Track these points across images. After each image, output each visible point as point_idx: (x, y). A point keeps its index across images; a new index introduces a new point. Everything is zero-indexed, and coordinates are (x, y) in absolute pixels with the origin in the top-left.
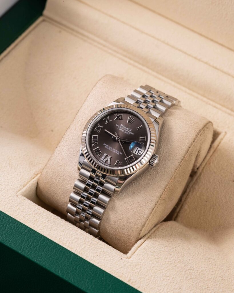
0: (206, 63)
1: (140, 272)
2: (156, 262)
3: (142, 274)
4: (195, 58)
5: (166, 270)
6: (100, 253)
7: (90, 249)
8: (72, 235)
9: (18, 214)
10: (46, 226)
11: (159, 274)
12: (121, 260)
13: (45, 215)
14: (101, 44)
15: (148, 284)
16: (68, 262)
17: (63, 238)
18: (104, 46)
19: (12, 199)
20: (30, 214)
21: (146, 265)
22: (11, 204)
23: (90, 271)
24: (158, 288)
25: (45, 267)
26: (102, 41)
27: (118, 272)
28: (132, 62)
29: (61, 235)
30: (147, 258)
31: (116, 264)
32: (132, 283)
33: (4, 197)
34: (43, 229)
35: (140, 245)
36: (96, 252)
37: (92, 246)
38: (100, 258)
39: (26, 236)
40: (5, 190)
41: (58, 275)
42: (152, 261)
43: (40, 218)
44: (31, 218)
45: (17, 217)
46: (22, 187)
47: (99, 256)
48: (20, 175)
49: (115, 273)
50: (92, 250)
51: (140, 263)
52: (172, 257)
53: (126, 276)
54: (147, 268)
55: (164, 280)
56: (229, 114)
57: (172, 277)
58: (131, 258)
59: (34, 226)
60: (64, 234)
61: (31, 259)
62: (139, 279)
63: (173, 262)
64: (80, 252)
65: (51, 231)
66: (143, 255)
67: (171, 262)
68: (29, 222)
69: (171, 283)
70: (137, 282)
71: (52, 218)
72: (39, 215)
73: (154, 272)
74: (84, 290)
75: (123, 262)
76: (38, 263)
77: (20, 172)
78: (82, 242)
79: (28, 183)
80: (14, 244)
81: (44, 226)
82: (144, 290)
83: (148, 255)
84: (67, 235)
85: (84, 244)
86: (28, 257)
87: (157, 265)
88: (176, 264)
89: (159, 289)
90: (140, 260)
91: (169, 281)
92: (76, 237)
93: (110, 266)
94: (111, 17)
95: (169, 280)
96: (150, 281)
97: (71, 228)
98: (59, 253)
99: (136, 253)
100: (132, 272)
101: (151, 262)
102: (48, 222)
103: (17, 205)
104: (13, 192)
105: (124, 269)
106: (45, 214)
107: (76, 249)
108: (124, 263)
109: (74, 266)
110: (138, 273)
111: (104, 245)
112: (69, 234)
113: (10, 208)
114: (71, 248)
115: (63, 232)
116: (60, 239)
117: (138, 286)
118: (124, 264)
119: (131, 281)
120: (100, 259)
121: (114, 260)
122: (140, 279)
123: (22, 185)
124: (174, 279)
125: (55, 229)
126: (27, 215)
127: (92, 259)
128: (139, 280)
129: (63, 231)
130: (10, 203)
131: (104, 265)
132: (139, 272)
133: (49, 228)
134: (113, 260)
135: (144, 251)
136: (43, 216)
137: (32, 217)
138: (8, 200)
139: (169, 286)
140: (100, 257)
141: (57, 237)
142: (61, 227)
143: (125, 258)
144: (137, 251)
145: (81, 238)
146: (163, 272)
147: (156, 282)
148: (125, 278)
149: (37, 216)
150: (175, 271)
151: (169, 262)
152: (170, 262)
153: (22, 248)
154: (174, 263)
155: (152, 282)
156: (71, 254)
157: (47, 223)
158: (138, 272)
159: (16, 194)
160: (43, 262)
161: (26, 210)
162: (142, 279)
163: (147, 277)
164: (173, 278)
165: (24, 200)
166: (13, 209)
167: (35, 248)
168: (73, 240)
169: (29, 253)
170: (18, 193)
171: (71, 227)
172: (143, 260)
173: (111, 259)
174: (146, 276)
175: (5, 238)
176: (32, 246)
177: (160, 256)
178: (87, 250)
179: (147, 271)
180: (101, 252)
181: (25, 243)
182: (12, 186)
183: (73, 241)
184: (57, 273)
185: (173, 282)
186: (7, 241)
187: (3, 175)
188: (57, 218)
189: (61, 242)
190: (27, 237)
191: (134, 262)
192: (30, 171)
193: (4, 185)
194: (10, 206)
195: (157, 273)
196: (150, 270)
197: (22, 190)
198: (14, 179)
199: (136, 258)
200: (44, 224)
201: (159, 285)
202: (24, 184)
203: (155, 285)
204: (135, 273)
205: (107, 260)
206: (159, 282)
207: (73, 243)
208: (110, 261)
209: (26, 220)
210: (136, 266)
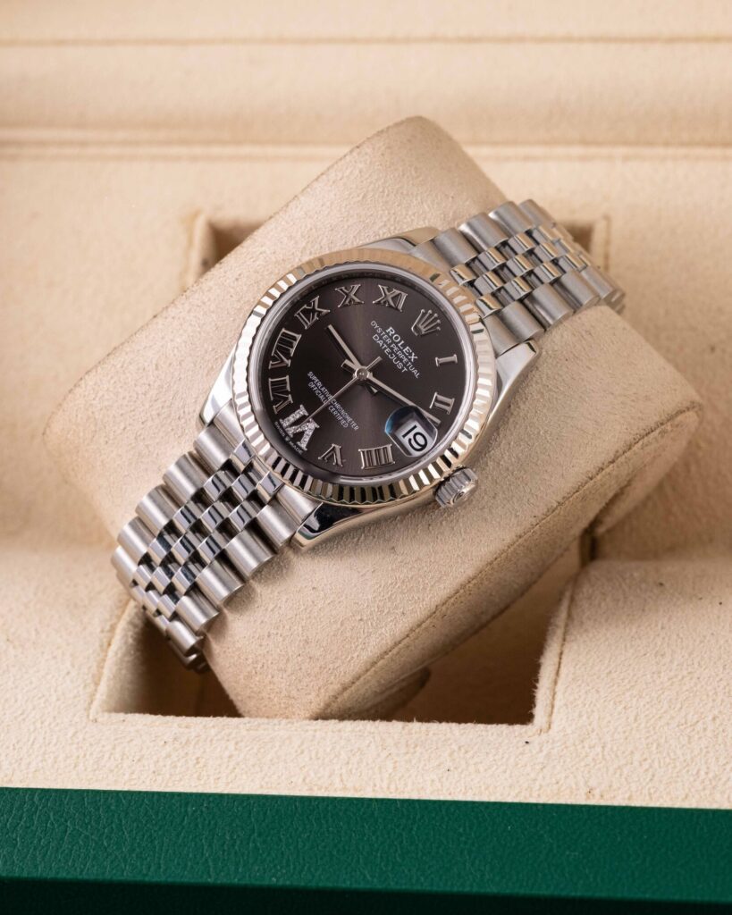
0: (433, 39)
1: (606, 753)
2: (635, 699)
3: (617, 756)
4: (391, 40)
5: (679, 706)
6: (454, 760)
7: (414, 762)
8: (333, 748)
9: (133, 773)
10: (238, 764)
11: (666, 728)
12: (527, 746)
13: (216, 735)
14: (71, 143)
15: (653, 776)
16: (374, 833)
17: (312, 775)
18: (84, 144)
19: (84, 739)
20: (169, 756)
21: (609, 722)
22: (91, 754)
23: (460, 827)
24: (688, 771)
25: (313, 884)
26: (68, 134)
27: (541, 786)
28: (198, 150)
29: (301, 769)
30: (602, 701)
31: (519, 766)
32: (602, 796)
33: (56, 745)
34: (236, 776)
35: (553, 675)
36: (437, 763)
37: (415, 752)
38: (462, 772)
39: (200, 826)
40: (46, 724)
41: (368, 886)
42: (620, 702)
43: (208, 750)
44: (179, 765)
45: (132, 783)
46: (92, 686)
47: (456, 768)
48: (63, 654)
49: (535, 794)
50: (423, 763)
51: (590, 724)
52: (671, 662)
53: (574, 786)
54: (620, 729)
55: (690, 737)
56: (583, 159)
57: (710, 718)
58: (555, 727)
59: (202, 782)
60: (307, 759)
61: (258, 883)
62: (615, 773)
63: (685, 673)
64: (388, 788)
65: (264, 773)
66: (585, 699)
67: (680, 677)
68: (181, 780)
69: (716, 736)
70: (615, 787)
71: (244, 732)
72: (197, 743)
73: (649, 732)
74: (475, 889)
75: (538, 750)
76: (288, 883)
77: (58, 648)
78: (379, 755)
79: (102, 668)
80: (179, 864)
81: (235, 768)
82: (651, 799)
83: (598, 692)
84: (318, 759)
85: (387, 757)
86: (246, 881)
87: (644, 705)
88: (696, 675)
89: (695, 772)
90: (584, 718)
91: (709, 734)
92: (351, 751)
93: (506, 779)
94: (60, 43)
95: (705, 729)
96: (653, 761)
97: (318, 733)
98: (330, 820)
99: (557, 703)
100: (583, 764)
101: (620, 708)
102: (236, 749)
103: (114, 748)
104: (75, 715)
105: (554, 767)
106: (213, 732)
107: (375, 785)
108: (541, 751)
109: (401, 835)
110: (604, 758)
111: (448, 731)
112: (325, 751)
113: (95, 767)
114: (356, 790)
115: (303, 756)
116: (304, 780)
117: (627, 796)
118: (545, 752)
119: (597, 792)
120: (463, 776)
121: (506, 756)
122: (618, 772)
123: (88, 681)
124: (718, 721)
125: (271, 760)
126: (161, 764)
127: (440, 787)
128: (617, 775)
129: (299, 751)
130: (88, 753)
131: (487, 789)
132: (603, 755)
133: (253, 766)
134: (504, 760)
135: (580, 686)
136: (211, 741)
137: (178, 760)
138: (75, 746)
139: (717, 747)
140: (460, 770)
141: (294, 779)
142: (287, 742)
143: (534, 735)
144: (559, 696)
145: (369, 746)
146: (672, 718)
147: (672, 754)
148: (572, 792)
149: (194, 747)
150: (708, 695)
151: (674, 680)
152: (676, 676)
153: (211, 864)
154: (690, 673)
155: (660, 762)
156: (369, 806)
157: (236, 753)
158: (600, 756)
159: (88, 716)
160: (300, 873)
161: (148, 748)
162: (625, 771)
163: (637, 757)
164: (714, 719)
165: (124, 721)
166: (105, 766)
167: (248, 844)
168: (348, 763)
169: (240, 870)
170: (92, 712)
171: (315, 731)
172: (593, 711)
173: (496, 757)
174: (632, 753)
175: (139, 864)
176: (238, 842)
177: (634, 675)
178: (408, 770)
179: (626, 739)
180: (455, 755)
181: (210, 846)
182: (58, 700)
183: (350, 766)
184: (362, 886)
185: (723, 731)
186: (152, 869)
187: (14, 683)
188: (259, 725)
189: (316, 788)
190: (203, 826)
191: (569, 731)
192: (85, 629)
193: (34, 709)
194: (91, 762)
195: (657, 728)
196: (632, 729)
197: (98, 696)
198: (53, 677)
199: (570, 718)
200: (229, 761)
201: (685, 761)
202: (90, 675)
203: (675, 767)
204: (592, 764)
205: (486, 770)
206: (679, 752)
207: (354, 771)
208: (495, 767)
209: (168, 776)
210: (582, 741)
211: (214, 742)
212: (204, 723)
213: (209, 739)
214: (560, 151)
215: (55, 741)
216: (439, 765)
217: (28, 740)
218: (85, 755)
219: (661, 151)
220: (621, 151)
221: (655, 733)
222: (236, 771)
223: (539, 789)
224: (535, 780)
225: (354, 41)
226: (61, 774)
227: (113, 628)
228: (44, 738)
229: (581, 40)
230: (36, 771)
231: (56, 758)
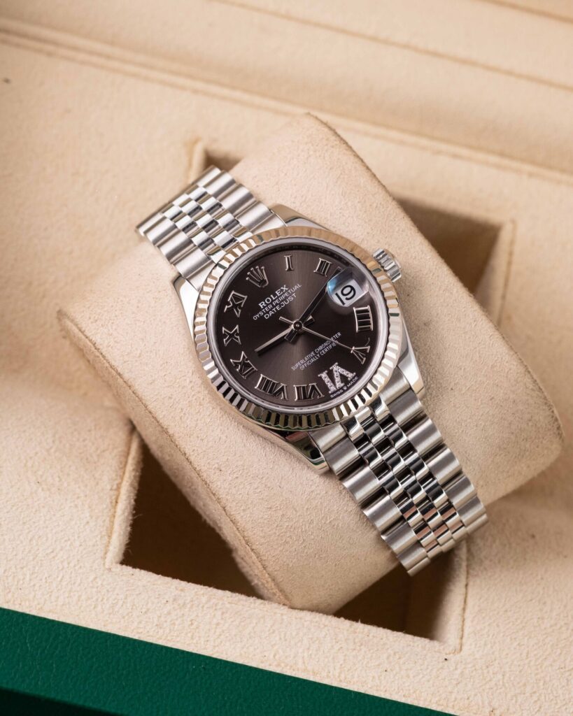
0: (406, 46)
1: (505, 681)
2: (526, 638)
3: (514, 686)
4: (374, 39)
5: (559, 651)
6: (390, 663)
7: (360, 658)
8: (298, 634)
9: (140, 622)
10: (223, 632)
11: (550, 668)
12: (446, 662)
13: (206, 603)
15: (540, 707)
17: (281, 652)
18: (108, 57)
19: (102, 585)
20: (169, 613)
21: (508, 654)
22: (108, 599)
24: (566, 709)
27: (456, 699)
28: (199, 85)
29: (272, 646)
30: (502, 635)
31: (440, 678)
33: (79, 585)
34: (221, 642)
35: (463, 603)
36: (377, 663)
37: (361, 650)
38: (396, 675)
40: (72, 565)
42: (515, 639)
43: (200, 615)
44: (177, 623)
45: (138, 630)
46: (106, 538)
47: (392, 670)
48: (83, 504)
49: (451, 705)
50: (366, 660)
51: (493, 653)
52: (551, 611)
53: (481, 704)
54: (515, 663)
56: (498, 167)
58: (465, 648)
59: (195, 641)
60: (277, 638)
62: (512, 699)
64: (339, 677)
65: (243, 643)
66: (489, 631)
67: (559, 626)
68: (177, 637)
71: (228, 605)
72: (192, 607)
73: (537, 669)
75: (454, 667)
77: (78, 498)
78: (333, 647)
79: (113, 523)
81: (220, 635)
83: (498, 626)
84: (286, 640)
85: (339, 650)
87: (533, 646)
90: (489, 646)
92: (312, 639)
93: (429, 688)
96: (540, 695)
99: (466, 628)
100: (488, 686)
101: (515, 644)
102: (222, 619)
103: (126, 598)
104: (94, 562)
105: (466, 684)
106: (204, 599)
107: (329, 673)
108: (456, 669)
110: (504, 685)
111: (385, 636)
112: (291, 634)
113: (111, 611)
114: (314, 673)
115: (274, 635)
116: (274, 656)
118: (459, 671)
119: (498, 712)
120: (397, 678)
121: (430, 668)
122: (515, 699)
123: (103, 533)
125: (249, 634)
126: (163, 619)
127: (379, 683)
128: (514, 701)
129: (271, 631)
130: (105, 598)
131: (414, 693)
132: (503, 682)
133: (235, 635)
134: (428, 671)
135: (484, 618)
136: (203, 607)
137: (177, 619)
138: (95, 590)
140: (394, 672)
141: (266, 654)
142: (262, 620)
143: (450, 653)
144: (468, 623)
145: (325, 637)
146: (554, 661)
147: (555, 692)
148: (478, 709)
149: (190, 611)
151: (555, 628)
152: (556, 624)
154: (566, 624)
155: (545, 697)
157: (222, 622)
158: (501, 683)
159: (104, 564)
161: (153, 603)
162: (520, 699)
163: (528, 689)
165: (132, 575)
166: (118, 612)
168: (308, 649)
170: (108, 560)
172: (495, 643)
173: (422, 667)
174: (525, 685)
176: (228, 704)
177: (524, 618)
178: (354, 664)
179: (520, 672)
180: (391, 659)
182: (81, 545)
183: (311, 652)
187: (45, 522)
188: (239, 600)
191: (477, 656)
192: (97, 484)
193: (61, 550)
194: (108, 606)
195: (543, 668)
196: (524, 664)
197: (111, 548)
198: (76, 524)
199: (478, 645)
200: (216, 628)
201: (564, 700)
202: (105, 528)
203: (556, 704)
204: (495, 688)
205: (414, 677)
206: (560, 692)
207: (313, 656)
208: (421, 676)
209: (168, 631)
210: (487, 667)
211: (205, 609)
212: (196, 590)
213: (201, 605)
214: (481, 156)
215: (79, 581)
216: (379, 665)
217: (58, 577)
218: (103, 599)
219: (557, 175)
220: (528, 168)
221: (542, 672)
222: (222, 637)
223: (455, 701)
224: (451, 693)
225: (343, 31)
226: (82, 612)
227: (118, 488)
228: (70, 578)
229: (520, 76)
230: (63, 605)
231: (80, 596)
